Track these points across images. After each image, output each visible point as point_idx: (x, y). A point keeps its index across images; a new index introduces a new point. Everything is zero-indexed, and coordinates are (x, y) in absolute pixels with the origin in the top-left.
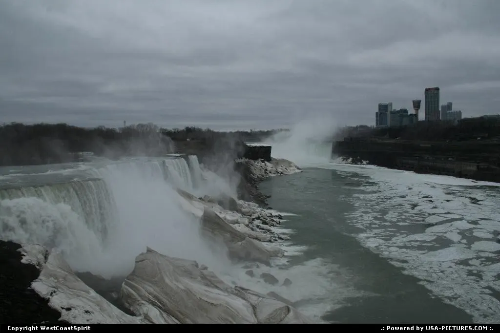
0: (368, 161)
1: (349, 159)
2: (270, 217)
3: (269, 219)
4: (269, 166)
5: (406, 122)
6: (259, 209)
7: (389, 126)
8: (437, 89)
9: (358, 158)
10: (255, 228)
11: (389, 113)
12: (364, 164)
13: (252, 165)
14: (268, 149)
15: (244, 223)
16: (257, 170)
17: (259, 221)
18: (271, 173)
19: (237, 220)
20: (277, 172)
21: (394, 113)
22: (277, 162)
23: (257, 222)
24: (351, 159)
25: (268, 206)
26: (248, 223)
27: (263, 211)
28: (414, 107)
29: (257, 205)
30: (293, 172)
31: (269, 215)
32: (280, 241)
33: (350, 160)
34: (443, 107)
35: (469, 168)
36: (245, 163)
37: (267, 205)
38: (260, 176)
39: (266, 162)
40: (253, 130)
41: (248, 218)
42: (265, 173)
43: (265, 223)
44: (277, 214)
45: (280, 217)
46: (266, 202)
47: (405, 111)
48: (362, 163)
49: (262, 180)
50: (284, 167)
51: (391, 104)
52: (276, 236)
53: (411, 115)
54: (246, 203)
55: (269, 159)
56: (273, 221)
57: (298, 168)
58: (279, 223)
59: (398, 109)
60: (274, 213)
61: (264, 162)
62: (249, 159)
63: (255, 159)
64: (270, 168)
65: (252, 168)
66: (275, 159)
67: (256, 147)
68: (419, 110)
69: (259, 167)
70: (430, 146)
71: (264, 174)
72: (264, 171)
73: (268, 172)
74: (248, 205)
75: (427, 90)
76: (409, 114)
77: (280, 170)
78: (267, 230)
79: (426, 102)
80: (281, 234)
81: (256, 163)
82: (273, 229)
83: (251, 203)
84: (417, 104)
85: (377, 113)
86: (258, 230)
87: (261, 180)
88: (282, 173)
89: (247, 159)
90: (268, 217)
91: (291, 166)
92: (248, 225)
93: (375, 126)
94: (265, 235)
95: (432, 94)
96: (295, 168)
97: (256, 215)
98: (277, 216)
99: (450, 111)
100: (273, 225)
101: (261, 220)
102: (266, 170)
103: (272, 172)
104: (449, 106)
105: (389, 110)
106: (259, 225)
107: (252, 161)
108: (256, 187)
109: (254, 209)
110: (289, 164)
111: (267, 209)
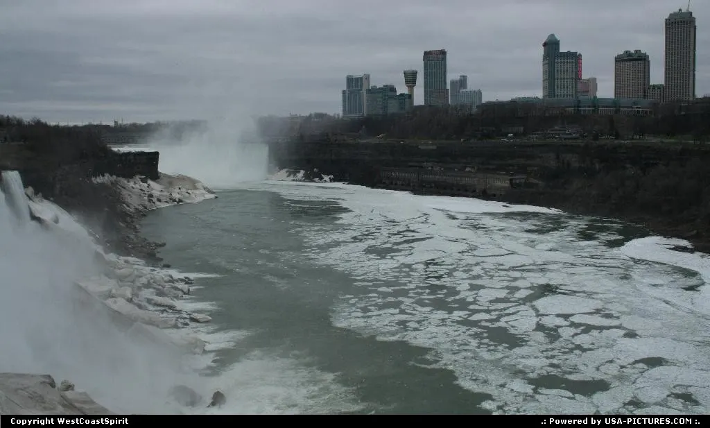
0: (332, 177)
1: (299, 172)
2: (170, 281)
3: (167, 286)
4: (156, 188)
5: (393, 108)
6: (148, 269)
7: (365, 114)
8: (443, 53)
9: (315, 170)
10: (144, 303)
11: (364, 91)
12: (325, 181)
13: (124, 188)
14: (154, 156)
15: (123, 296)
16: (133, 196)
17: (151, 290)
18: (159, 200)
19: (110, 291)
20: (171, 199)
21: (373, 91)
22: (171, 181)
23: (147, 293)
24: (302, 172)
25: (162, 263)
26: (129, 296)
27: (155, 273)
28: (407, 82)
29: (143, 262)
30: (200, 199)
31: (167, 278)
32: (193, 324)
33: (301, 174)
34: (453, 83)
35: (499, 184)
36: (109, 183)
37: (162, 259)
38: (140, 208)
39: (150, 182)
40: (120, 122)
41: (129, 286)
42: (150, 201)
43: (160, 293)
44: (182, 276)
45: (188, 281)
46: (158, 255)
47: (393, 89)
48: (322, 178)
49: (145, 215)
50: (184, 190)
51: (368, 77)
52: (185, 316)
53: (402, 95)
54: (122, 258)
55: (155, 176)
56: (176, 288)
57: (210, 192)
58: (188, 293)
59: (380, 86)
60: (176, 274)
61: (146, 182)
62: (118, 176)
63: (129, 176)
64: (159, 193)
65: (124, 192)
66: (165, 175)
67: (129, 154)
68: (415, 88)
69: (136, 190)
70: (435, 147)
71: (147, 203)
72: (146, 198)
73: (154, 200)
74: (126, 262)
75: (426, 53)
76: (398, 94)
77: (176, 196)
78: (167, 306)
79: (426, 74)
80: (194, 312)
81: (132, 184)
82: (179, 304)
83: (129, 258)
84: (411, 78)
85: (344, 92)
86: (151, 308)
87: (143, 213)
88: (180, 201)
89: (114, 177)
90: (166, 282)
91: (196, 188)
92: (131, 299)
93: (341, 114)
94: (165, 315)
95: (435, 60)
96: (204, 192)
97: (144, 280)
98: (182, 280)
99: (464, 90)
100: (177, 297)
101: (154, 288)
102: (151, 196)
103: (161, 198)
104: (463, 82)
105: (365, 87)
106: (150, 297)
107: (124, 181)
108: (135, 228)
109: (137, 269)
110: (193, 183)
111: (161, 269)
